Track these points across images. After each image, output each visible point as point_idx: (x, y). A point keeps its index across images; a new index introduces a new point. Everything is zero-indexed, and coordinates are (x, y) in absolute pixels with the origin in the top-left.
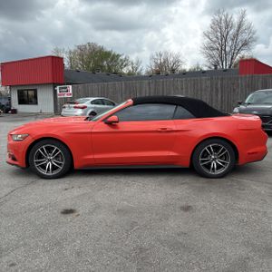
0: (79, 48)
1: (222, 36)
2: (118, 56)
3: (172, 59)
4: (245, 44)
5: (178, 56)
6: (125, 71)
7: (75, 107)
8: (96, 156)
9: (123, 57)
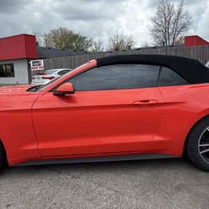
0: (53, 32)
1: (166, 20)
2: (84, 38)
3: (126, 40)
4: (184, 27)
5: (131, 38)
6: (90, 50)
7: (43, 78)
8: (41, 146)
9: (88, 39)
